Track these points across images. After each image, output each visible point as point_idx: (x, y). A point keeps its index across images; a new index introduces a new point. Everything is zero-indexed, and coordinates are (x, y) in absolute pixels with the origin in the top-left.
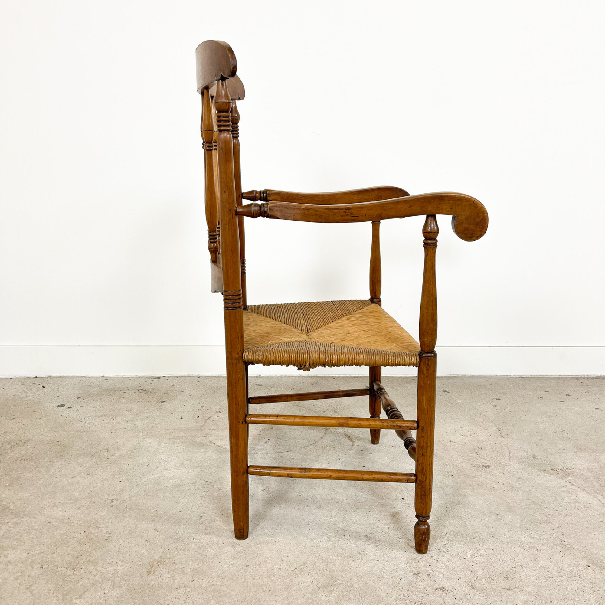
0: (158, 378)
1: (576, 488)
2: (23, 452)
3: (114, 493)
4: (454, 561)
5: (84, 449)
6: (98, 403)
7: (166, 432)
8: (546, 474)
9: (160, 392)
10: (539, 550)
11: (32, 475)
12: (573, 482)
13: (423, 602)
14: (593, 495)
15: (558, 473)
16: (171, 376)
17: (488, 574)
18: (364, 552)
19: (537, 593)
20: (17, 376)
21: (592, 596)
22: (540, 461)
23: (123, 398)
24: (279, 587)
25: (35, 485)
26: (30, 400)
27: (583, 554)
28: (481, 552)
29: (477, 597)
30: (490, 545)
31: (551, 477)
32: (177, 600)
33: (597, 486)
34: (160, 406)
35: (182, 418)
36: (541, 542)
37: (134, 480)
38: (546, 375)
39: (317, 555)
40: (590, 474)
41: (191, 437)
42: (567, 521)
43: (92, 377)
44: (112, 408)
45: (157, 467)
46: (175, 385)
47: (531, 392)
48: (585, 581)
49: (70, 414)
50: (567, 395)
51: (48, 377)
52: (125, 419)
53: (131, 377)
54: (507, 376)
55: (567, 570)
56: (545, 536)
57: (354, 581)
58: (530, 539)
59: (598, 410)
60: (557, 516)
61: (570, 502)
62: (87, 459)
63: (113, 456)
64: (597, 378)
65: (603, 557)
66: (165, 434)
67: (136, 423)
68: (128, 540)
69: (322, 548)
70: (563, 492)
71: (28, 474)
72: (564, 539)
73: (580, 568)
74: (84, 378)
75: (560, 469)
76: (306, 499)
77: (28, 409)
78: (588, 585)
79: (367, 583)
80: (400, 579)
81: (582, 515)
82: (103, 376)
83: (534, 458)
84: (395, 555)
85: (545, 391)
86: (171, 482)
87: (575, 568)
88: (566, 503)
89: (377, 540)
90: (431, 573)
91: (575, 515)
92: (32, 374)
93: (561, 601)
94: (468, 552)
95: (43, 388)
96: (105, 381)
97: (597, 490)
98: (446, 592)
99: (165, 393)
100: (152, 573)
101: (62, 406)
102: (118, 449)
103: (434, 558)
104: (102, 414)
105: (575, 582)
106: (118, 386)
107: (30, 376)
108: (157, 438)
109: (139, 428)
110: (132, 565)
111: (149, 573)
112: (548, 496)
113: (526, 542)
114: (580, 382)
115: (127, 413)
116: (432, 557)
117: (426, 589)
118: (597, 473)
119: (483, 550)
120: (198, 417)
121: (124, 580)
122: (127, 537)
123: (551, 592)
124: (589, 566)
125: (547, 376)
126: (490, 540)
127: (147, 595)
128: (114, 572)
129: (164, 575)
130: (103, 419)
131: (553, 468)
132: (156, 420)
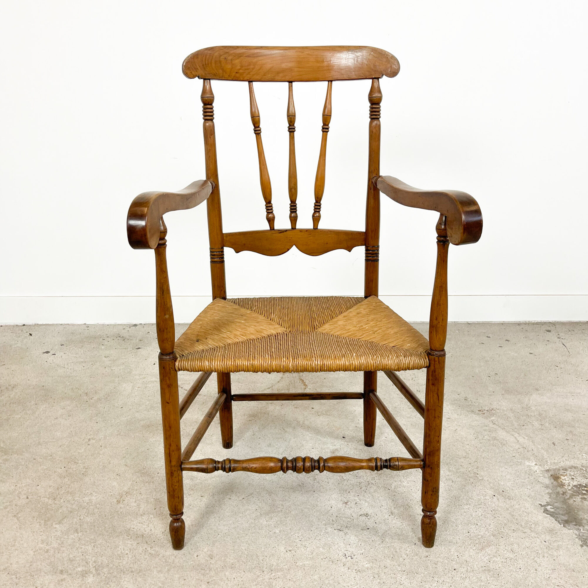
0: (135, 325)
1: (497, 427)
2: (12, 396)
3: (91, 433)
4: (379, 492)
5: (66, 393)
6: (80, 349)
7: (139, 377)
8: (473, 415)
9: (136, 340)
10: (454, 481)
11: (19, 416)
12: (495, 422)
13: (348, 526)
14: (511, 433)
15: (484, 414)
16: (147, 324)
17: (406, 502)
18: (303, 484)
19: (446, 519)
20: (6, 324)
21: (493, 522)
22: (470, 403)
23: (103, 345)
24: (228, 514)
25: (22, 426)
26: (18, 347)
27: (492, 485)
28: (404, 484)
29: (394, 522)
30: (413, 478)
31: (477, 418)
32: (141, 525)
33: (516, 424)
34: (136, 353)
35: (155, 364)
36: (458, 474)
37: (109, 421)
38: (490, 322)
39: (263, 487)
40: (512, 414)
42: (483, 456)
43: (75, 324)
44: (92, 355)
45: (130, 410)
46: (150, 332)
47: (474, 338)
48: (489, 508)
49: (54, 361)
50: (506, 340)
51: (35, 324)
52: (103, 364)
53: (111, 325)
54: (455, 322)
55: (476, 499)
56: (462, 470)
57: (292, 509)
58: (448, 472)
59: (531, 355)
60: (475, 452)
61: (490, 440)
62: (68, 402)
63: (91, 399)
64: (537, 323)
65: (508, 488)
66: (138, 379)
67: (113, 369)
68: (101, 475)
69: (268, 481)
70: (485, 430)
71: (17, 416)
72: (477, 472)
73: (487, 498)
74: (68, 325)
75: (486, 410)
76: (258, 438)
77: (17, 355)
78: (491, 512)
79: (302, 510)
80: (331, 507)
81: (497, 451)
82: (85, 324)
83: (465, 400)
84: (329, 487)
85: (487, 337)
86: (142, 423)
87: (482, 497)
88: (486, 440)
89: (316, 474)
90: (358, 502)
91: (491, 451)
92: (20, 322)
93: (464, 526)
94: (393, 484)
95: (31, 336)
96: (87, 328)
97: (516, 429)
98: (369, 517)
99: (140, 340)
100: (121, 502)
101: (47, 352)
102: (96, 393)
103: (363, 489)
104: (82, 360)
105: (480, 510)
106: (99, 334)
107: (18, 324)
108: (131, 383)
109: (116, 373)
110: (104, 496)
111: (118, 502)
112: (471, 434)
113: (444, 474)
114: (521, 328)
115: (105, 359)
116: (361, 488)
117: (352, 515)
118: (518, 414)
119: (406, 482)
121: (97, 508)
122: (101, 472)
123: (458, 517)
124: (494, 496)
125: (492, 322)
126: (413, 473)
127: (116, 521)
128: (88, 501)
129: (131, 504)
130: (84, 365)
131: (481, 409)
132: (131, 366)
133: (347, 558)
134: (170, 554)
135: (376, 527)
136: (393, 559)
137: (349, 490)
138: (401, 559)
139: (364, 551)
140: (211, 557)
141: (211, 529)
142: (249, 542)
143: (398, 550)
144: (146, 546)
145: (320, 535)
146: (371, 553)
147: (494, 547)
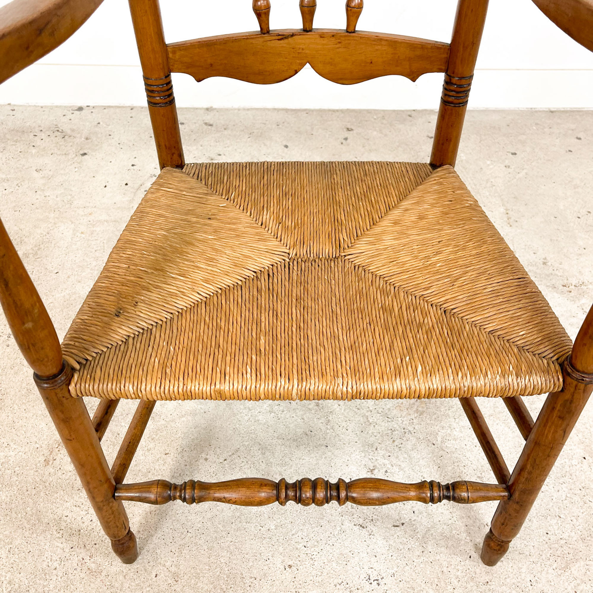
0: (80, 109)
4: (419, 449)
7: (83, 211)
8: (555, 294)
9: (81, 138)
15: (571, 292)
16: (96, 106)
18: (311, 431)
21: (582, 511)
22: (551, 270)
23: (33, 146)
28: (455, 434)
31: (561, 300)
32: (78, 509)
34: (80, 163)
35: (106, 186)
38: (582, 108)
39: (254, 436)
41: (115, 221)
44: (18, 166)
45: (69, 277)
46: (101, 123)
47: (558, 140)
48: (576, 483)
52: (33, 185)
54: (532, 108)
66: (82, 216)
67: (47, 194)
68: (24, 407)
69: (261, 424)
73: (574, 462)
75: (573, 284)
78: (579, 490)
82: (9, 104)
83: (544, 263)
84: (348, 437)
85: (577, 138)
87: (567, 460)
89: (330, 411)
90: (389, 468)
93: (542, 519)
96: (12, 113)
99: (87, 139)
100: (50, 463)
103: (396, 443)
104: (4, 176)
105: (563, 486)
106: (28, 124)
108: (72, 223)
109: (51, 202)
110: (27, 450)
111: (47, 462)
115: (35, 174)
116: (394, 441)
119: (458, 430)
120: (126, 184)
121: (16, 473)
122: (24, 401)
124: (585, 458)
125: (584, 108)
127: (42, 500)
128: (4, 460)
129: (65, 467)
130: (5, 185)
131: (565, 281)
132: (73, 189)
133: (371, 584)
134: (118, 569)
135: (415, 520)
136: (437, 587)
137: (377, 444)
138: (449, 587)
139: (395, 569)
140: (176, 579)
141: (178, 521)
142: (231, 548)
143: (445, 569)
144: (83, 553)
145: (334, 535)
146: (406, 574)
147: (582, 563)
